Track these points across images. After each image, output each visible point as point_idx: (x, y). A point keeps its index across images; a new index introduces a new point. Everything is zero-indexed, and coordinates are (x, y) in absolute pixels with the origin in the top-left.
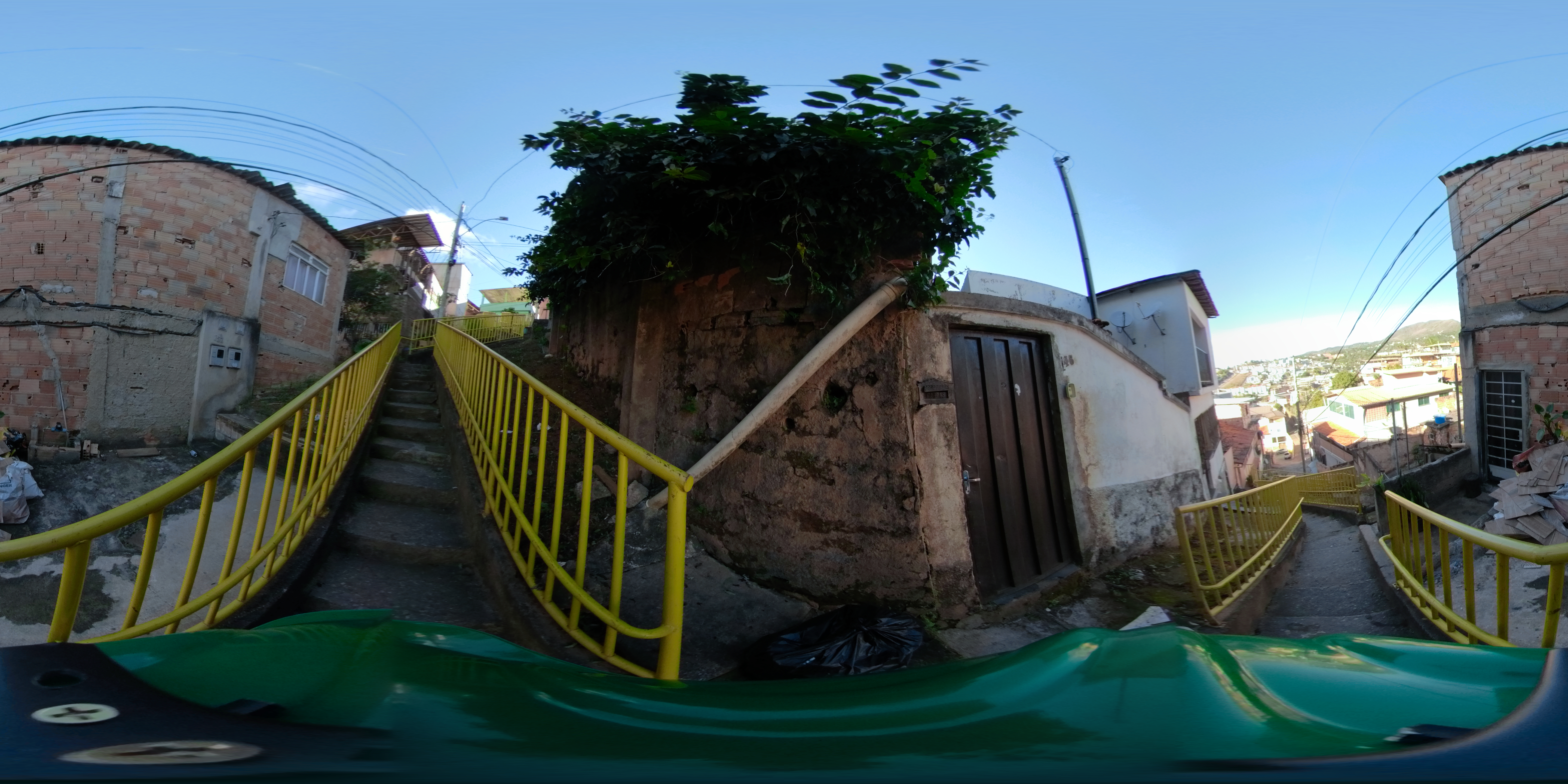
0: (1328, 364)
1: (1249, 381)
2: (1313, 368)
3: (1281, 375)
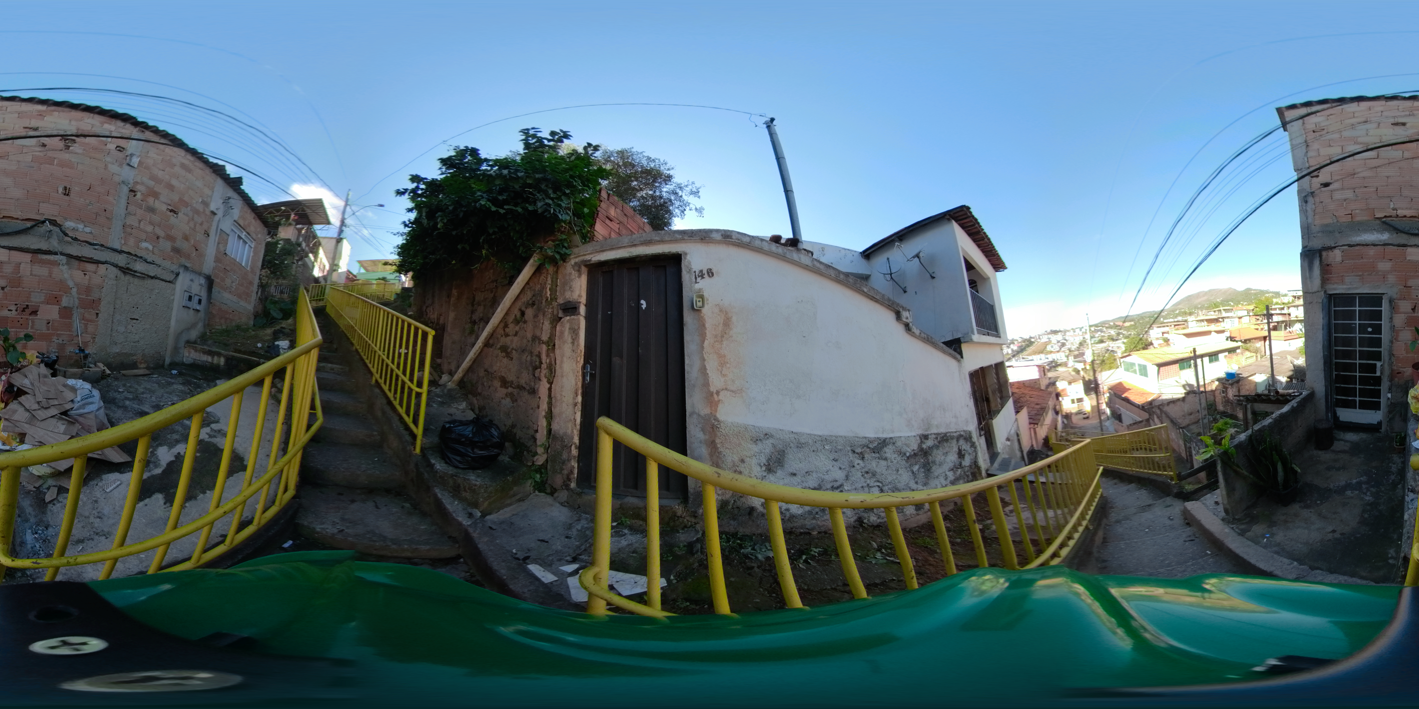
0: (1120, 331)
1: (1049, 348)
2: (1106, 335)
3: (1078, 342)
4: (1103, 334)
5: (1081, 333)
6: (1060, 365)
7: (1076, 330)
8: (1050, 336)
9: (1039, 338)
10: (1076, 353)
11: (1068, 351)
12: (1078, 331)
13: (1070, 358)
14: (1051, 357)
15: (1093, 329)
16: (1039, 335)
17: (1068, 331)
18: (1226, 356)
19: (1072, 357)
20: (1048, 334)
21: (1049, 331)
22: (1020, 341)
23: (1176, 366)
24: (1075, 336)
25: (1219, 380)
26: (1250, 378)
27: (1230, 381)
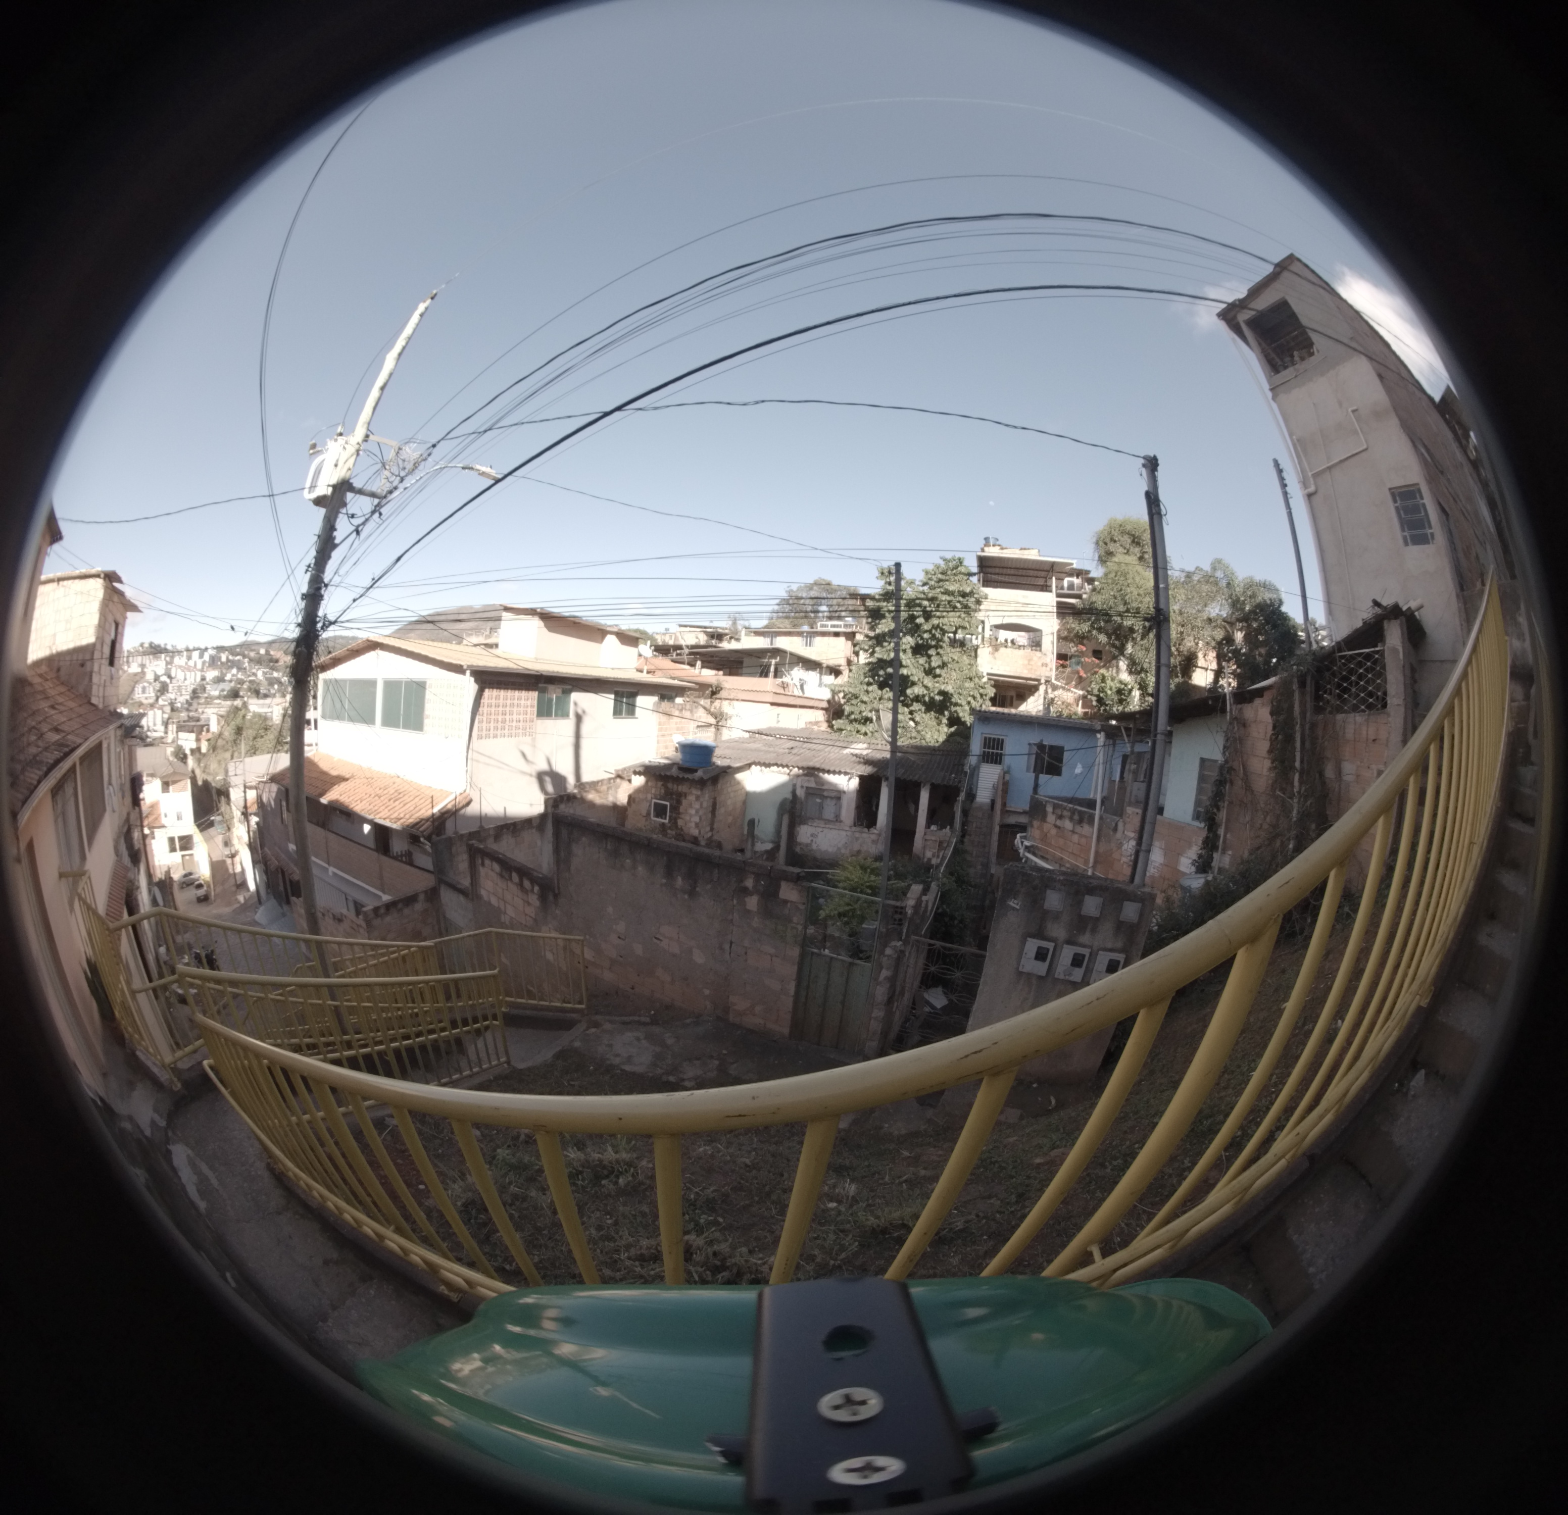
0: (275, 674)
2: (247, 679)
18: (655, 703)
23: (531, 698)
25: (649, 771)
26: (739, 776)
27: (700, 774)
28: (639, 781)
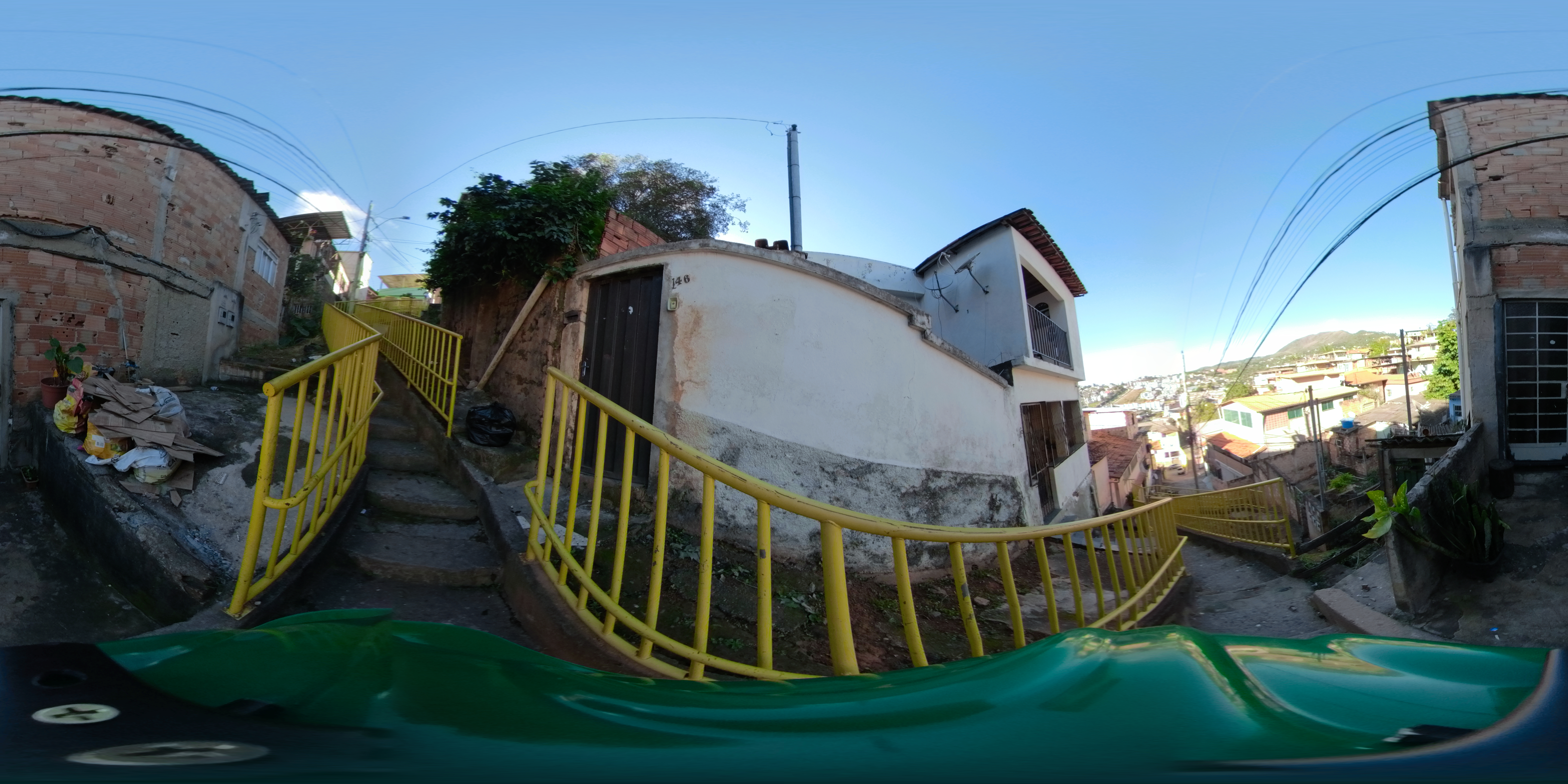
0: (1221, 379)
1: (1142, 396)
2: (1206, 383)
3: (1175, 391)
4: (1202, 382)
5: (1178, 381)
6: (1154, 415)
7: (1173, 377)
8: (1144, 383)
9: (1133, 385)
10: (1173, 402)
11: (1163, 400)
12: (1175, 378)
13: (1165, 407)
14: (1144, 406)
15: (1191, 376)
16: (1132, 382)
17: (1165, 378)
18: (1341, 403)
19: (1168, 407)
20: (1142, 381)
21: (1143, 377)
22: (1111, 387)
23: (1285, 414)
24: (1172, 383)
25: (1334, 429)
26: (1370, 427)
27: (1347, 431)
28: (1331, 433)
